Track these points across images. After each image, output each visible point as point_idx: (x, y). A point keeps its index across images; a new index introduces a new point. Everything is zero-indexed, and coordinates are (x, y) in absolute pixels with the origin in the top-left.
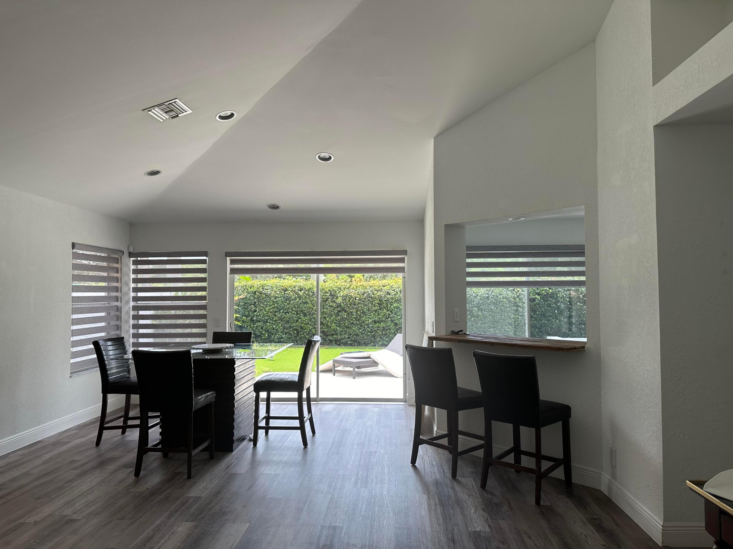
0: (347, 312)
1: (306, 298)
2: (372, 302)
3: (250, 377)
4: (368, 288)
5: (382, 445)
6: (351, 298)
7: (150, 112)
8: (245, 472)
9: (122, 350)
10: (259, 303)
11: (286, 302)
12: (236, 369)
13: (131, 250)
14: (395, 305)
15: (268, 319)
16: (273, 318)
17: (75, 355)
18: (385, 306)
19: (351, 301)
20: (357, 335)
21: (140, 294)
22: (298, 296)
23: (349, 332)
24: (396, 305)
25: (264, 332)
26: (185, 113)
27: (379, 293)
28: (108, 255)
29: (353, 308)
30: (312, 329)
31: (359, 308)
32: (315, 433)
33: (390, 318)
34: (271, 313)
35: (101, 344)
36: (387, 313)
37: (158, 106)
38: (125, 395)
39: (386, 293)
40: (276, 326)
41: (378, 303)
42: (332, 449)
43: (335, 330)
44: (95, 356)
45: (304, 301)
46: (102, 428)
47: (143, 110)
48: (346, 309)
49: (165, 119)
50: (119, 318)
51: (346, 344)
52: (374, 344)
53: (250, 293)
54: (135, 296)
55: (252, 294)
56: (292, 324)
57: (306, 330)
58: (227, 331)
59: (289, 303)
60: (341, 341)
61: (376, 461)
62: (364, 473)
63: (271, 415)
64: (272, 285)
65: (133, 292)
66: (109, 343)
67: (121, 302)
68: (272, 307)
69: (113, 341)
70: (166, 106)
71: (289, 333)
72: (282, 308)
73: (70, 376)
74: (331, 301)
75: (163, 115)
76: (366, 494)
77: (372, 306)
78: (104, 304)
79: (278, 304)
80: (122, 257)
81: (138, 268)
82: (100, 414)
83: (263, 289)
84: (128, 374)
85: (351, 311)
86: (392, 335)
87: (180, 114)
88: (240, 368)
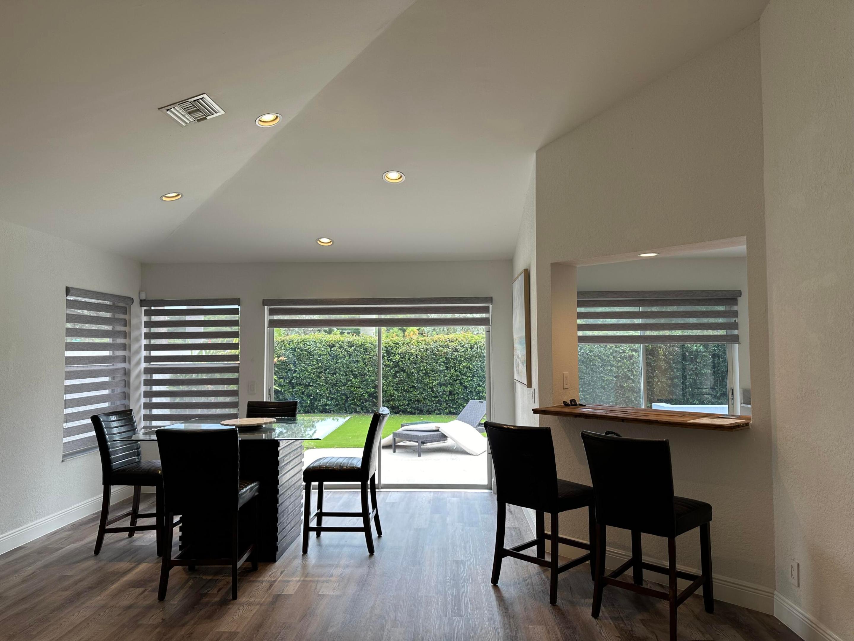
0: (407, 373)
1: (357, 355)
2: (437, 360)
3: (296, 461)
4: (431, 343)
5: (470, 552)
6: (411, 356)
7: (168, 112)
8: (295, 593)
9: (130, 426)
10: (300, 362)
11: (333, 360)
12: (280, 452)
13: (143, 297)
14: (464, 364)
15: (311, 382)
16: (317, 381)
17: (69, 432)
18: (453, 366)
19: (411, 359)
20: (418, 401)
21: (154, 353)
22: (347, 353)
23: (409, 398)
24: (466, 364)
25: (305, 398)
26: (216, 115)
27: (445, 350)
28: (114, 303)
29: (414, 367)
30: (364, 393)
31: (422, 368)
32: (381, 534)
33: (458, 381)
34: (314, 374)
35: (102, 420)
36: (455, 374)
37: (180, 103)
38: (134, 486)
39: (454, 349)
40: (320, 391)
41: (444, 362)
42: (407, 558)
43: (392, 395)
44: (94, 433)
45: (354, 359)
46: (103, 531)
47: (159, 109)
48: (405, 369)
49: (188, 122)
50: (127, 384)
51: (405, 412)
52: (439, 412)
53: (289, 350)
54: (148, 355)
55: (291, 352)
56: (340, 388)
57: (356, 395)
58: (265, 400)
59: (336, 361)
60: (399, 408)
61: (467, 575)
62: (454, 593)
63: (324, 510)
64: (316, 340)
65: (145, 350)
66: (113, 418)
67: (130, 363)
68: (315, 367)
69: (117, 416)
70: (190, 103)
71: (337, 400)
72: (327, 368)
73: (61, 460)
74: (387, 359)
75: (186, 116)
76: (462, 626)
77: (436, 366)
78: (107, 366)
79: (323, 363)
80: (132, 305)
81: (152, 320)
82: (101, 509)
83: (304, 345)
84: (138, 459)
85: (411, 371)
86: (461, 400)
87: (208, 116)
88: (285, 451)
